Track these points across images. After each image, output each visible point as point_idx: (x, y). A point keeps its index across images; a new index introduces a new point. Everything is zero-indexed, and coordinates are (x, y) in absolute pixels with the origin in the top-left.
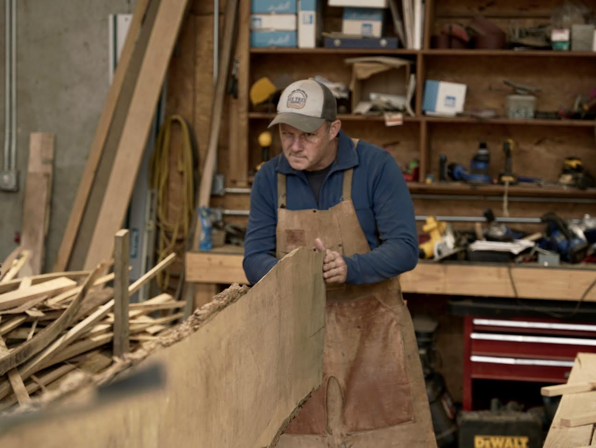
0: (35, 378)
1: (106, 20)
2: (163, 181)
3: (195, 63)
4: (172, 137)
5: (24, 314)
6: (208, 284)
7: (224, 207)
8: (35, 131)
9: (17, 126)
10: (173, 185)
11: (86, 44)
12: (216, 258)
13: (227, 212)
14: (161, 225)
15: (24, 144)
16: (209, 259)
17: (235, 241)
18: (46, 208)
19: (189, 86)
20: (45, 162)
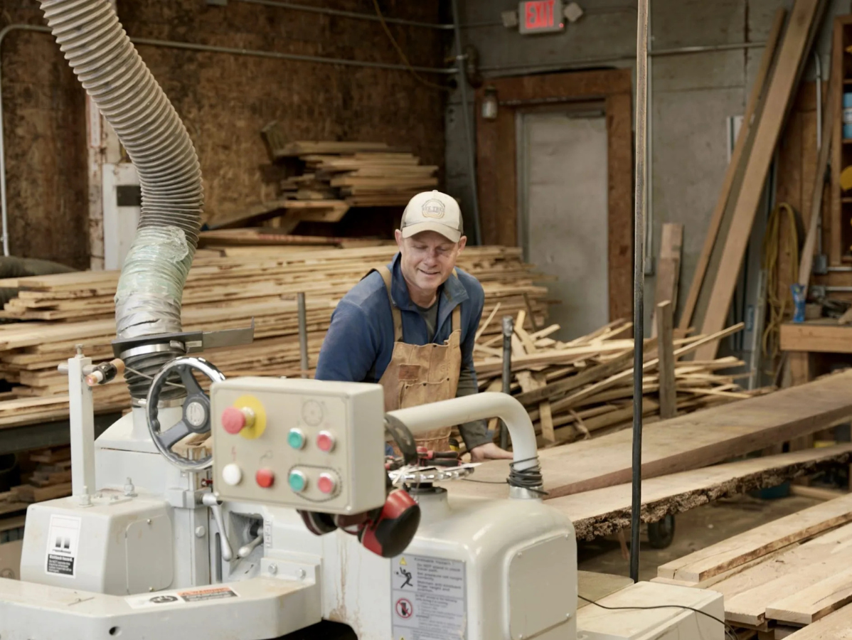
0: (572, 412)
1: (724, 122)
2: (772, 262)
3: (802, 155)
4: (780, 222)
5: (572, 365)
6: (801, 352)
7: (828, 284)
8: (667, 221)
9: (653, 218)
10: (783, 266)
11: (708, 145)
12: (806, 329)
13: (831, 288)
14: (771, 301)
15: (658, 234)
16: (800, 330)
17: (832, 314)
18: (674, 290)
19: (796, 176)
20: (674, 249)
